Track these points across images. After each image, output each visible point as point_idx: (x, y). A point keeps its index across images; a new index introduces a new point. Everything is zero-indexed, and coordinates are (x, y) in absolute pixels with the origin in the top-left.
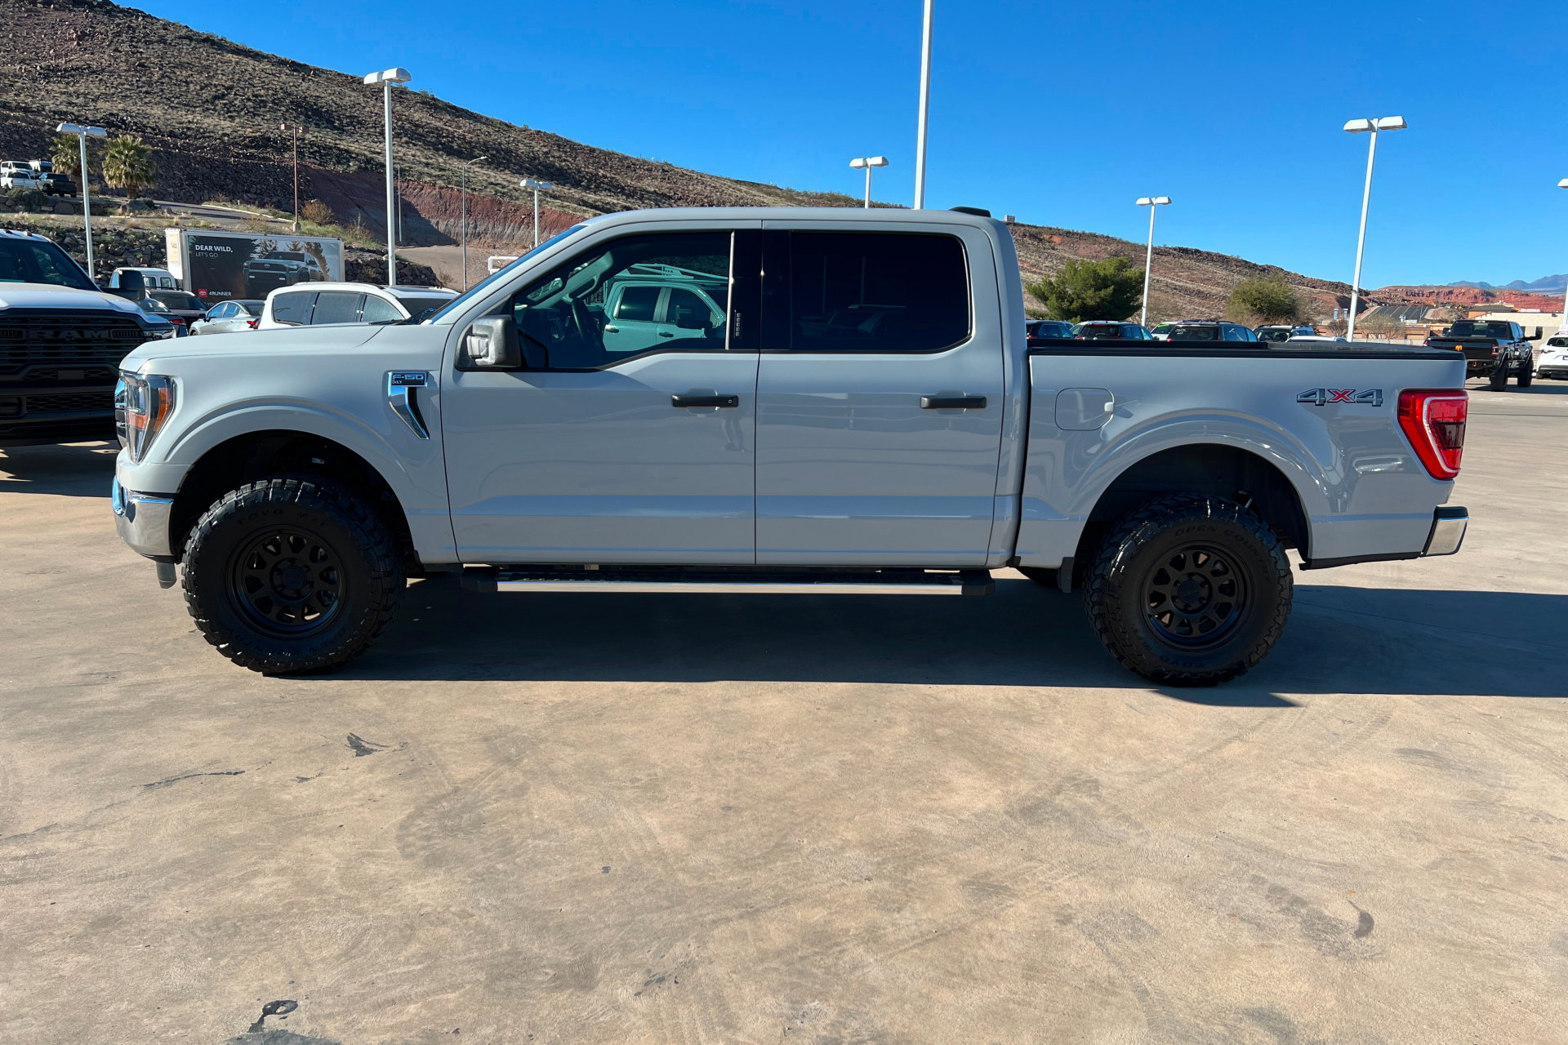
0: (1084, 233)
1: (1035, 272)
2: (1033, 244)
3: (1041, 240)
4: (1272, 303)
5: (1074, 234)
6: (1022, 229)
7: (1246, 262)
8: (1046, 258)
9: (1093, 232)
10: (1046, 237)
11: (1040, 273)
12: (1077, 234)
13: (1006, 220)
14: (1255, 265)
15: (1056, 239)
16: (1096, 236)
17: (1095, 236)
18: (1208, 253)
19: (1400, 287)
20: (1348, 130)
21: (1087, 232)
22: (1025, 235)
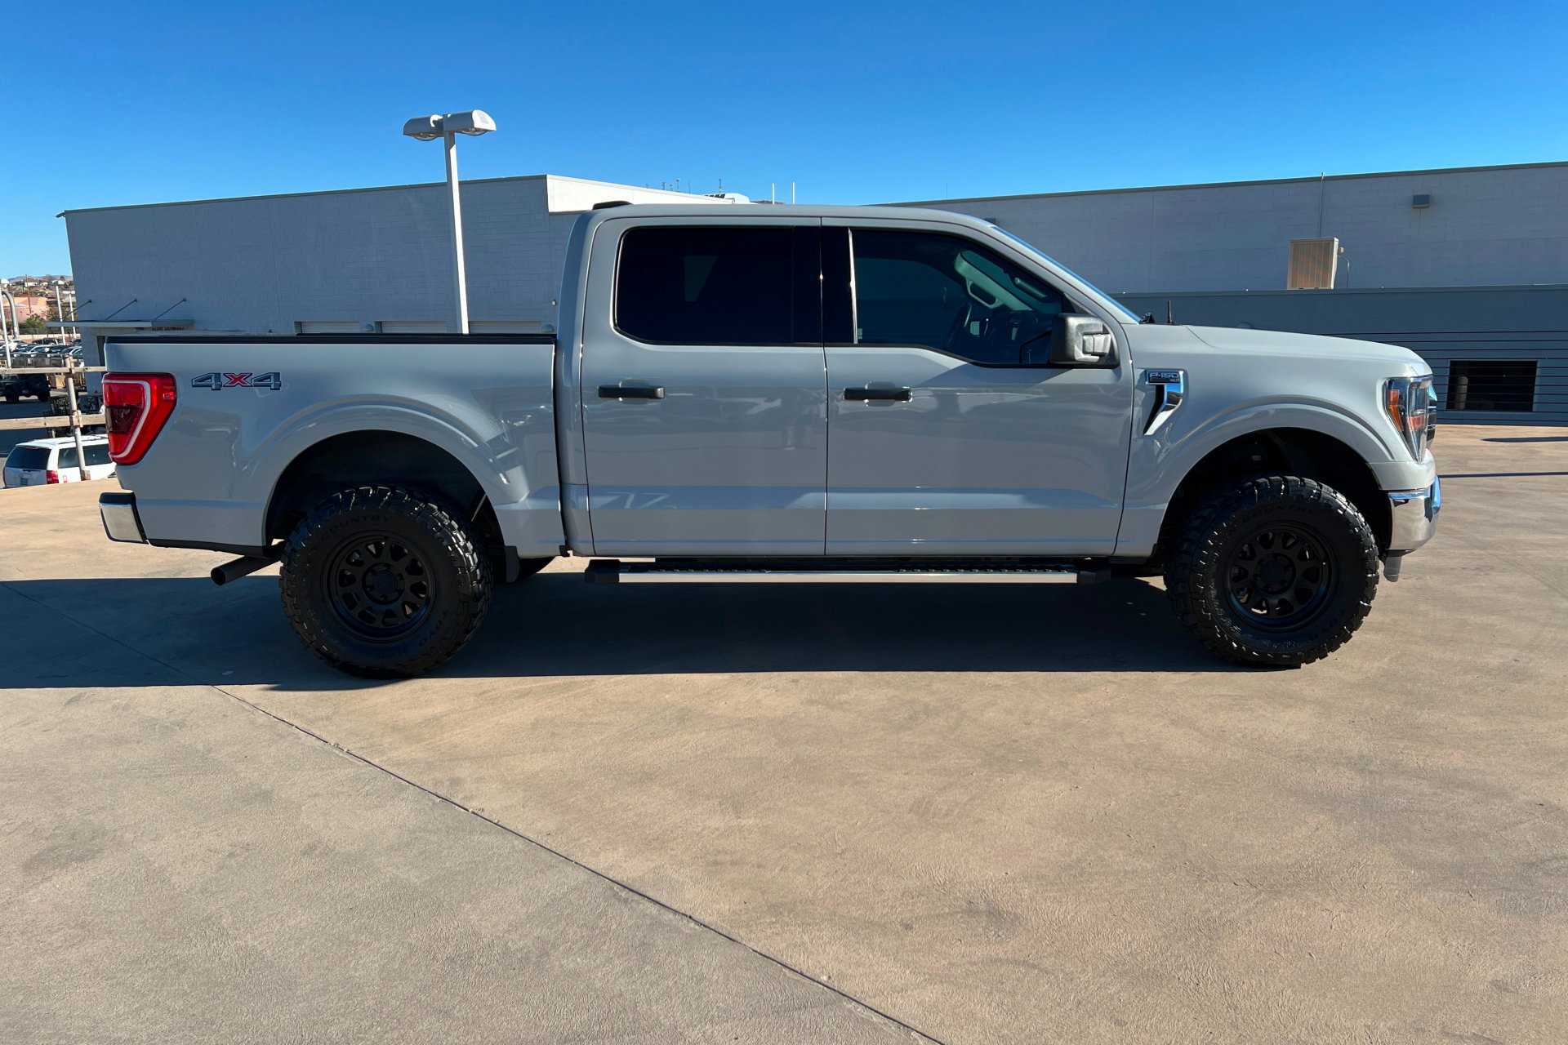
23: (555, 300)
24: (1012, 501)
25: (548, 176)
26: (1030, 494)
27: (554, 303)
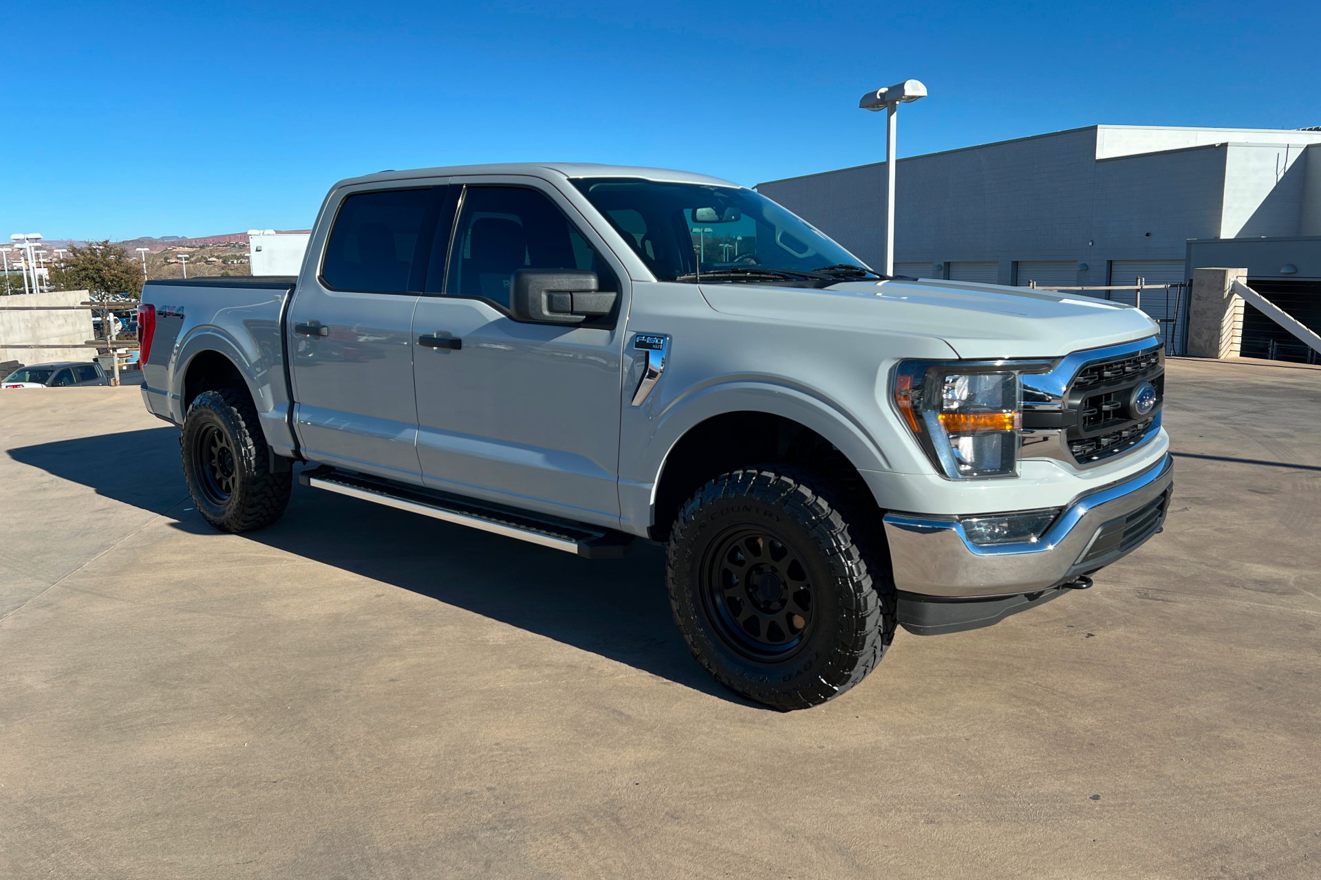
23: (1092, 241)
24: (535, 459)
25: (1099, 126)
26: (551, 455)
27: (1090, 244)
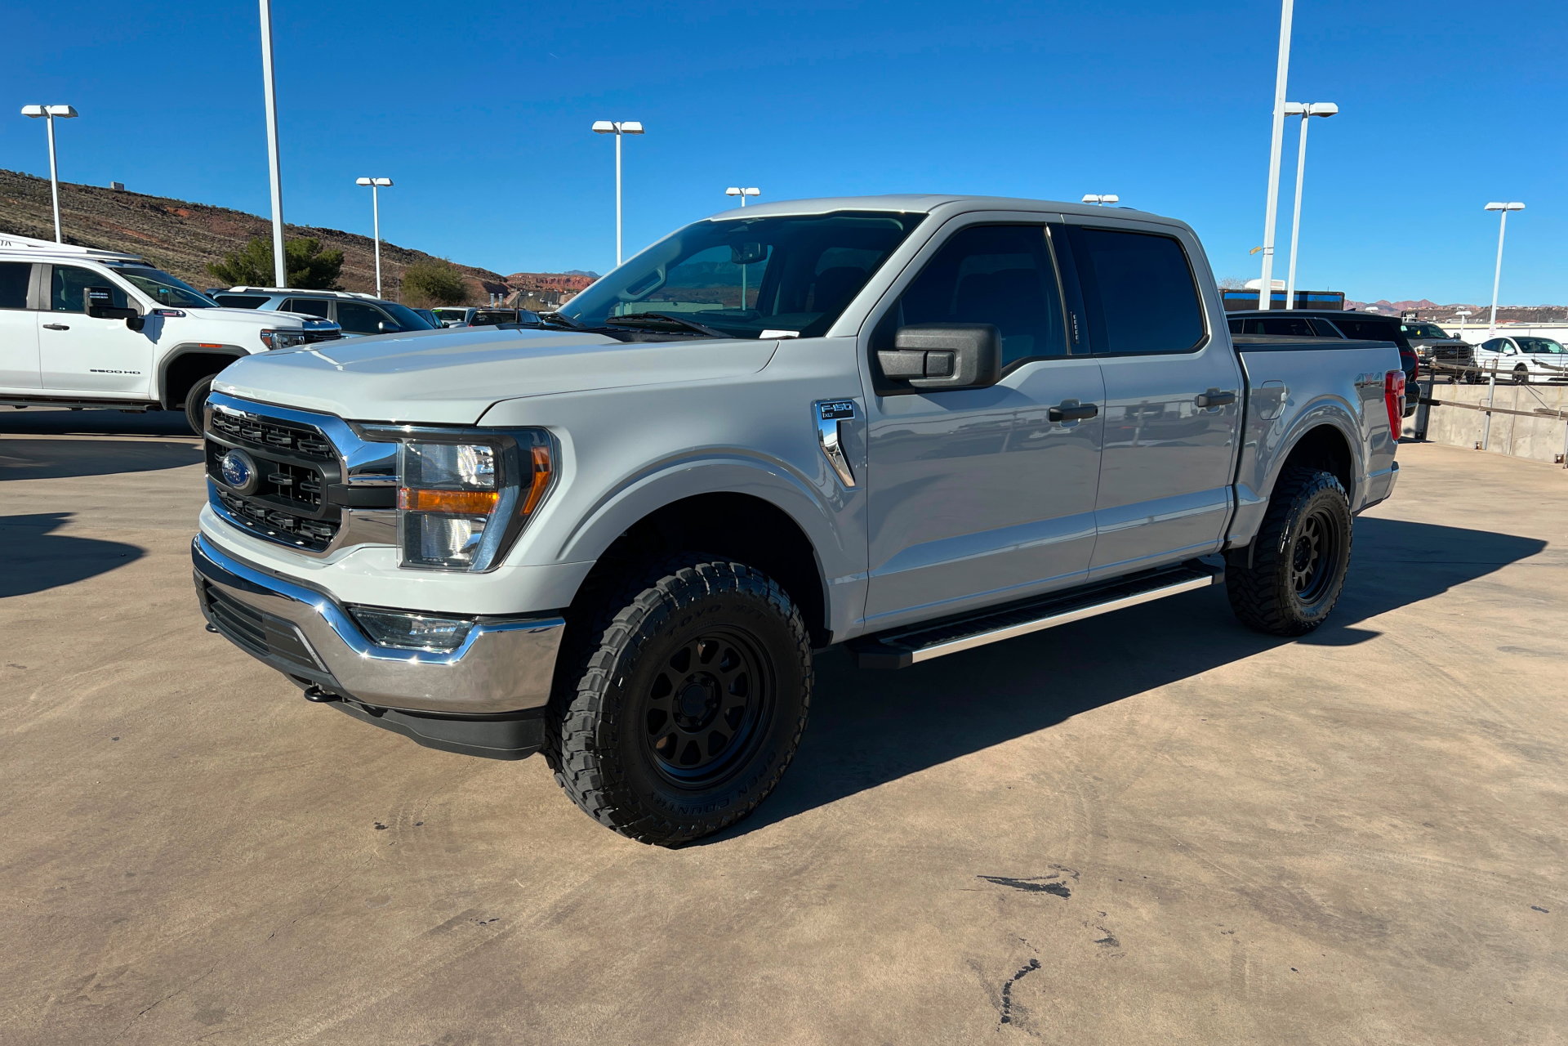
0: (214, 208)
1: (167, 249)
2: (156, 216)
3: (164, 213)
4: (444, 288)
5: (203, 208)
6: (139, 199)
7: (392, 246)
8: (177, 233)
9: (225, 207)
10: (172, 210)
11: (173, 250)
12: (207, 208)
13: (113, 187)
14: (401, 249)
15: (183, 212)
16: (230, 212)
17: (227, 211)
18: (353, 236)
19: (531, 274)
20: (595, 131)
21: (218, 206)
22: (143, 206)
